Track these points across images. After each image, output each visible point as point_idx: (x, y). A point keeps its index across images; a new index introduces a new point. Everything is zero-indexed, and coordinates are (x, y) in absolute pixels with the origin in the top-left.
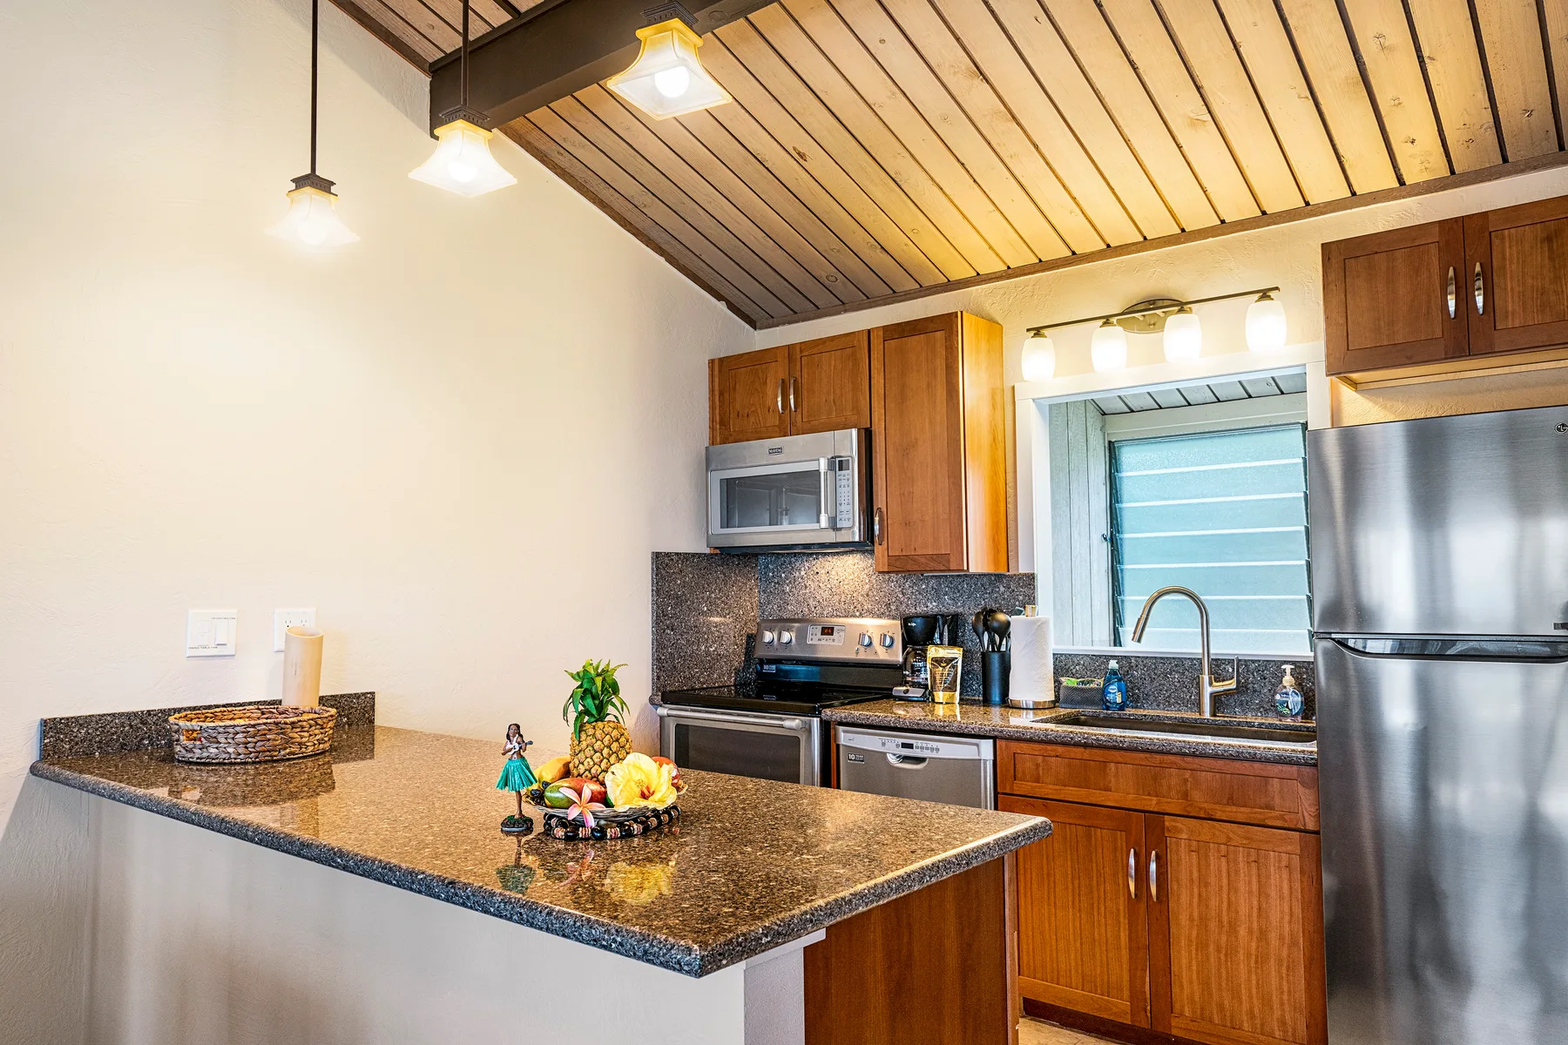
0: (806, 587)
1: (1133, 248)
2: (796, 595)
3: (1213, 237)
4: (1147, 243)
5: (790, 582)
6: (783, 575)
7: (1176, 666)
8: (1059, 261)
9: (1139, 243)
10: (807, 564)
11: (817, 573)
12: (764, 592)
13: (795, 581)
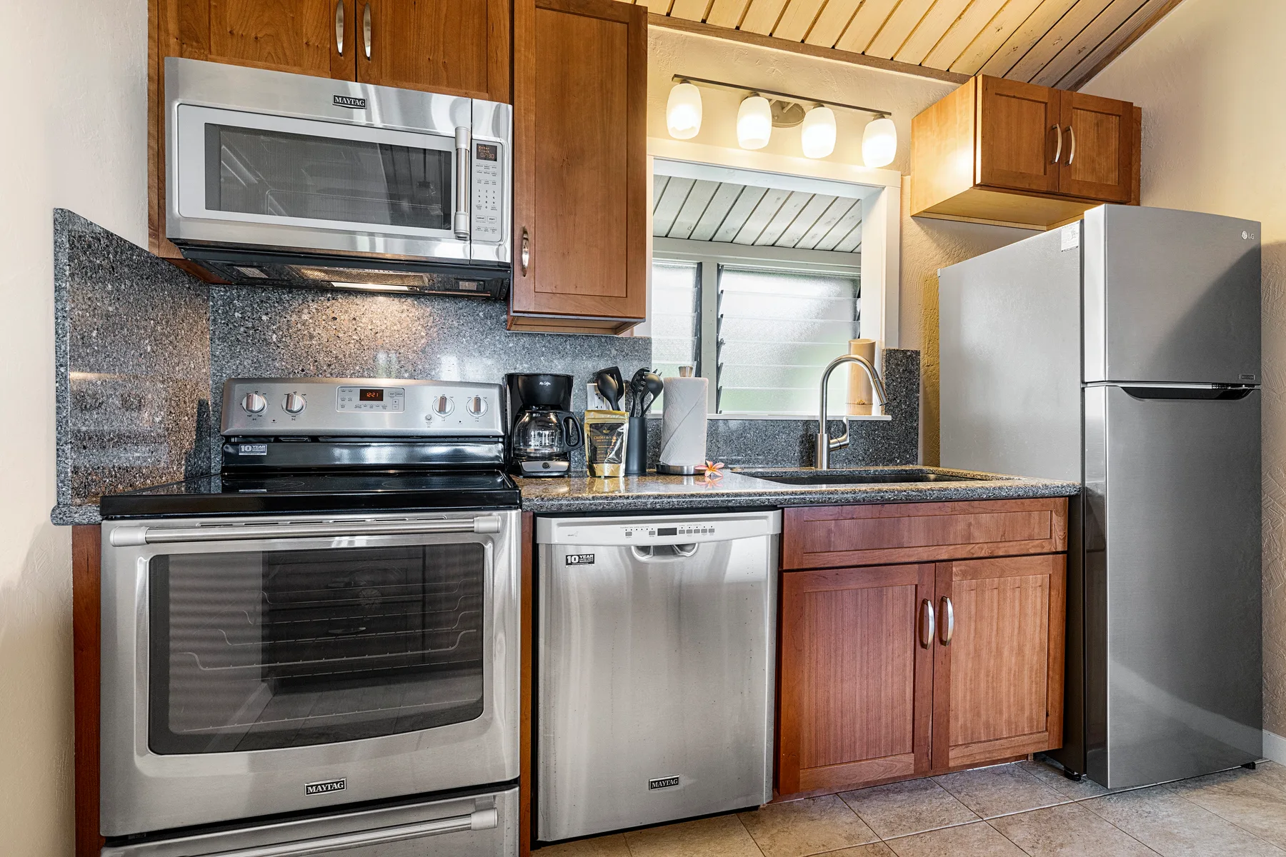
0: (312, 337)
1: (759, 39)
2: (292, 347)
3: (825, 57)
4: (770, 39)
5: (279, 328)
6: (264, 318)
7: (784, 427)
8: (687, 22)
9: (765, 36)
10: (314, 306)
11: (335, 319)
12: (223, 339)
13: (289, 327)
